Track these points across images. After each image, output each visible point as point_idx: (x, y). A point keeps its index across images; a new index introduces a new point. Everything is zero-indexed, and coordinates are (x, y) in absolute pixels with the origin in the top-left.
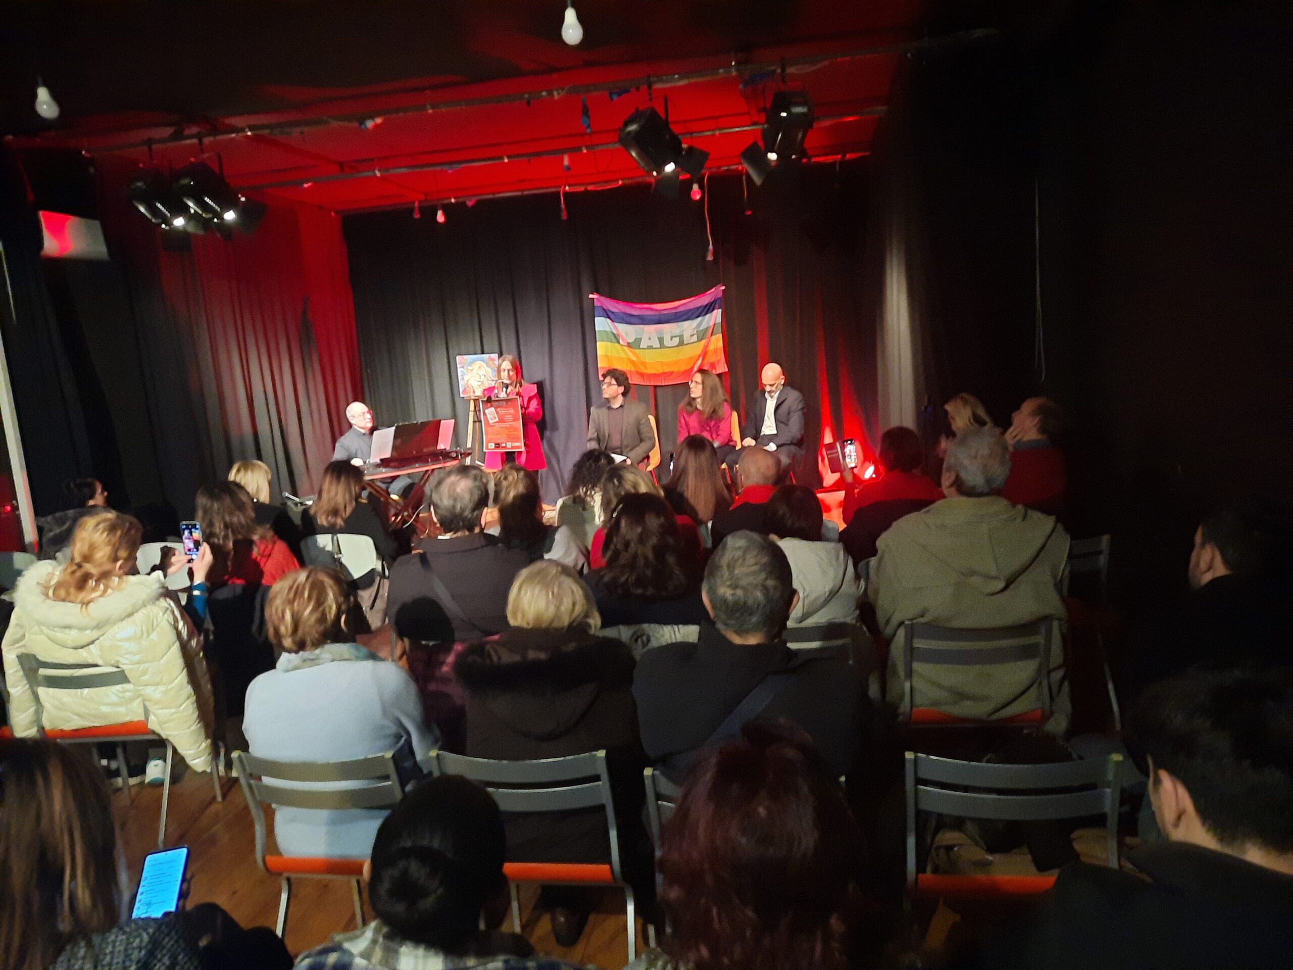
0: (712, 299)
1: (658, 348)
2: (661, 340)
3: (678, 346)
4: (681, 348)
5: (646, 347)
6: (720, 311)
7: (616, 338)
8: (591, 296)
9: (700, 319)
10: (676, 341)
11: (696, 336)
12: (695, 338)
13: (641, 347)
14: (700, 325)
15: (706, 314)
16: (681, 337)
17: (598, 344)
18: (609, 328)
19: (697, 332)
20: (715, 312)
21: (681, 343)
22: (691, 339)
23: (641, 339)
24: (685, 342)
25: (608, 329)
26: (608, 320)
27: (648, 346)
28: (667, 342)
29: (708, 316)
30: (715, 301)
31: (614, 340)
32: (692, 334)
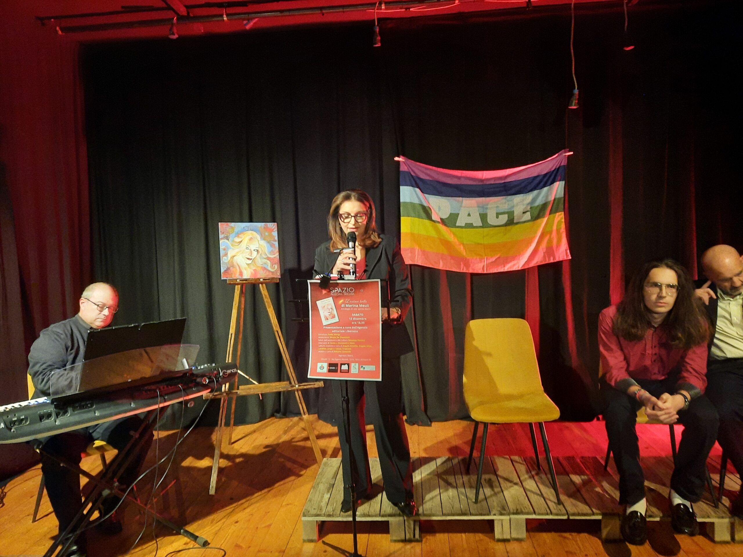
0: (552, 168)
1: (480, 227)
2: (483, 217)
3: (506, 225)
4: (509, 228)
5: (464, 225)
6: (562, 183)
7: (427, 213)
8: (396, 159)
9: (536, 192)
10: (504, 219)
11: (529, 213)
12: (528, 216)
13: (458, 224)
14: (534, 200)
15: (544, 186)
16: (510, 214)
17: (402, 219)
18: (417, 199)
19: (531, 208)
20: (556, 184)
21: (511, 222)
22: (523, 217)
23: (459, 214)
24: (515, 221)
25: (416, 201)
26: (417, 190)
27: (466, 224)
28: (492, 220)
29: (546, 189)
30: (557, 170)
31: (423, 215)
32: (526, 210)
